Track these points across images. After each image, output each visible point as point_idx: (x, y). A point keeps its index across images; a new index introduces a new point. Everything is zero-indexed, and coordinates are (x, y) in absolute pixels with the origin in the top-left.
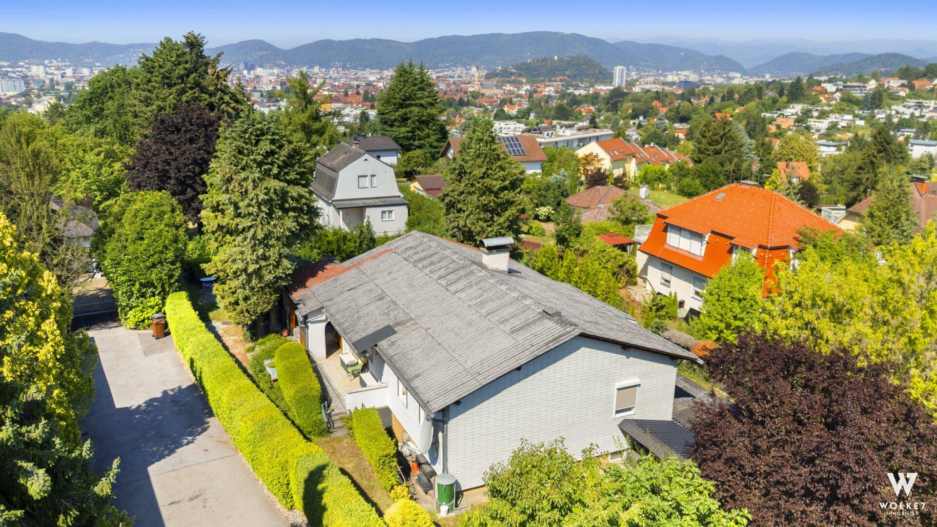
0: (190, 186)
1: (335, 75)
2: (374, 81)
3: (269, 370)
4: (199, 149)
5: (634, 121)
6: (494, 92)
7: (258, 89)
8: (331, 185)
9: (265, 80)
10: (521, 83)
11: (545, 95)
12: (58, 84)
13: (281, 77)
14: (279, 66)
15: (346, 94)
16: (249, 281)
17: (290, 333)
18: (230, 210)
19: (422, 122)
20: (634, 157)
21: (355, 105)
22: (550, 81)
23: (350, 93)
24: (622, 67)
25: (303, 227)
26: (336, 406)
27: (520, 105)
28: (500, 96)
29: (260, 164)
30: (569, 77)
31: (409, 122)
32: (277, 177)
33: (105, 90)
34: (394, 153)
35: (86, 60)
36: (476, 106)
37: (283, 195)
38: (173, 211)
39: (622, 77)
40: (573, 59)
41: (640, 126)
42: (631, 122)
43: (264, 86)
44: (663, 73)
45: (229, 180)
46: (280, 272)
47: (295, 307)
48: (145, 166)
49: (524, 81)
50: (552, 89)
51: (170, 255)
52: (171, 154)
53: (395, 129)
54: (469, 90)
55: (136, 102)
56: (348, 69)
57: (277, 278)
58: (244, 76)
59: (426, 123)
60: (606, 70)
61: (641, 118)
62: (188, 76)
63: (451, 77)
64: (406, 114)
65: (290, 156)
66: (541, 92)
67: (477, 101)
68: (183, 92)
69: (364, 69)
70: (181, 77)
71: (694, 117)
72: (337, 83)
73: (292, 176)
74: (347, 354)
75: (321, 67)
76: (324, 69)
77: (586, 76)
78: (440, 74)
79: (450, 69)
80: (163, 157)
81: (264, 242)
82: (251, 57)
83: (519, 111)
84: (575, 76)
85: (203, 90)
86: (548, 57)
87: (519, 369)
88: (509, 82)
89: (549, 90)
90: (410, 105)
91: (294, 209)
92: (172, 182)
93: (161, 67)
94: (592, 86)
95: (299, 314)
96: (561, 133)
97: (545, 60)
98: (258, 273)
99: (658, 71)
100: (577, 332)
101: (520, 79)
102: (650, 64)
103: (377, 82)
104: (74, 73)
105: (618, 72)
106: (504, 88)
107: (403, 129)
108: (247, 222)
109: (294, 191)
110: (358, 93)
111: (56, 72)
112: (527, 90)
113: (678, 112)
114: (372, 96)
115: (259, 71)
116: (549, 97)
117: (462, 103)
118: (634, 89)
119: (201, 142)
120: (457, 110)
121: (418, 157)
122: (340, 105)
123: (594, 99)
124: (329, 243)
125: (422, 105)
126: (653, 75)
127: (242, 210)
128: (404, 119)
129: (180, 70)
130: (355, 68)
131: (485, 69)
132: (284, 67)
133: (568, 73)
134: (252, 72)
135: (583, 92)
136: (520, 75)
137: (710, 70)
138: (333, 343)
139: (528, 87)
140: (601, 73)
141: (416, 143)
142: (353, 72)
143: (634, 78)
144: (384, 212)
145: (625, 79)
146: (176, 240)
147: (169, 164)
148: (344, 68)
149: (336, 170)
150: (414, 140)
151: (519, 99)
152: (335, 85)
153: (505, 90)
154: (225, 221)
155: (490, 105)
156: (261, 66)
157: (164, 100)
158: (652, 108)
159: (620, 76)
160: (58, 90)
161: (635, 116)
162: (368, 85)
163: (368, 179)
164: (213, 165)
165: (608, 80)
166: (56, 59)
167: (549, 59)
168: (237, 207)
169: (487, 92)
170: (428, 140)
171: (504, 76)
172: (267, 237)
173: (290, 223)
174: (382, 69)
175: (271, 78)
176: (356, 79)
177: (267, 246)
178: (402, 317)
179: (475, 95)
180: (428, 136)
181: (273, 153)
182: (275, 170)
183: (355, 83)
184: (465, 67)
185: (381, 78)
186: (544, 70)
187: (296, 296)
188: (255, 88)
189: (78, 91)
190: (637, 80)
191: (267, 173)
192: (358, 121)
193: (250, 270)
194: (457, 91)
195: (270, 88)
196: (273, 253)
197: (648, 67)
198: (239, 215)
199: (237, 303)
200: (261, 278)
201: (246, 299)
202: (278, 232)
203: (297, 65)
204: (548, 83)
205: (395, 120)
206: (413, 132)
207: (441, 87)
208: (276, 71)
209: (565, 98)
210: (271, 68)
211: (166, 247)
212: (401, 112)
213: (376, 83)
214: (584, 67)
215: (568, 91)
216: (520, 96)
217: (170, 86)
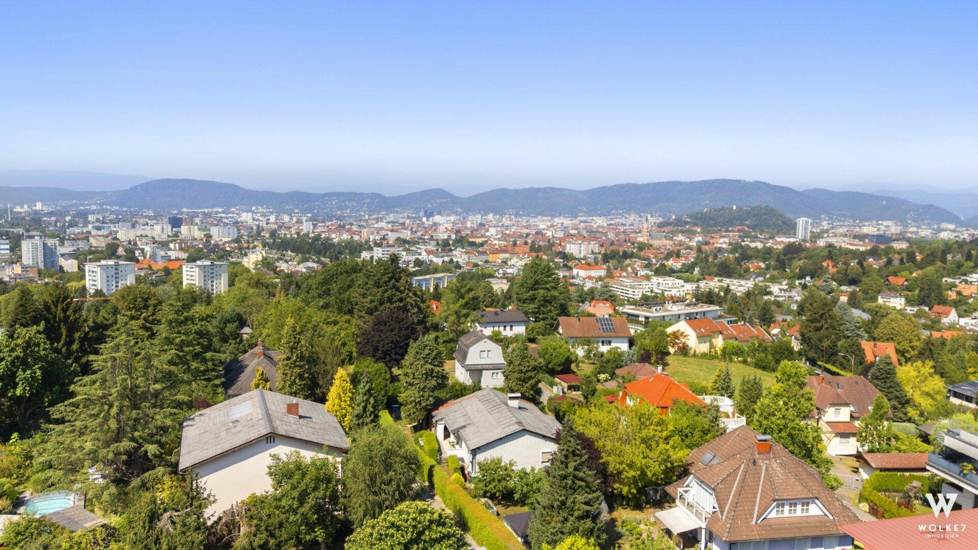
0: (388, 354)
1: (507, 223)
2: (544, 229)
3: (420, 442)
4: (395, 335)
5: (800, 281)
6: (662, 243)
7: (435, 238)
8: (464, 356)
9: (442, 228)
10: (695, 233)
11: (716, 248)
12: (263, 230)
13: (457, 224)
14: (457, 213)
15: (515, 244)
16: (416, 405)
17: (431, 430)
18: (411, 376)
19: (546, 301)
20: (721, 333)
21: (521, 256)
22: (727, 231)
23: (518, 242)
24: (806, 219)
25: (439, 384)
26: (444, 456)
27: (687, 258)
28: (668, 247)
29: (424, 358)
30: (749, 227)
31: (537, 300)
32: (430, 363)
33: (332, 277)
34: (524, 323)
35: (287, 207)
36: (640, 258)
37: (432, 370)
38: (386, 373)
39: (806, 229)
40: (753, 208)
41: (804, 287)
42: (797, 282)
43: (440, 235)
44: (860, 223)
45: (412, 364)
46: (428, 402)
47: (433, 417)
48: (367, 343)
49: (699, 230)
50: (727, 240)
51: (383, 393)
52: (381, 337)
53: (525, 305)
54: (638, 239)
55: (357, 295)
56: (521, 216)
57: (427, 405)
58: (423, 223)
59: (549, 302)
60: (791, 220)
61: (808, 278)
62: (389, 281)
63: (623, 225)
64: (534, 295)
65: (436, 355)
66: (713, 243)
67: (642, 253)
68: (386, 291)
69: (536, 217)
70: (385, 282)
71: (865, 279)
72: (508, 232)
73: (436, 363)
74: (452, 438)
75: (495, 214)
76: (498, 216)
77: (768, 226)
78: (612, 222)
79: (623, 216)
80: (377, 338)
81: (423, 390)
82: (431, 204)
83: (683, 265)
84: (756, 226)
85: (398, 289)
86: (726, 206)
87: (501, 439)
88: (682, 232)
89: (722, 242)
90: (538, 288)
91: (436, 377)
92: (380, 352)
93: (374, 276)
94: (772, 238)
95: (434, 420)
96: (669, 308)
97: (723, 209)
98: (420, 402)
99: (854, 221)
100: (521, 428)
101: (695, 228)
102: (846, 213)
103: (547, 230)
104: (276, 220)
105: (801, 223)
106: (675, 238)
107: (532, 306)
108: (417, 381)
109: (437, 369)
110: (526, 243)
111: (261, 218)
112: (699, 241)
113: (846, 275)
114: (539, 246)
115: (437, 218)
116: (720, 250)
117: (626, 255)
118: (818, 242)
119: (396, 331)
120: (619, 262)
121: (539, 328)
122: (507, 255)
123: (766, 254)
124: (456, 390)
125: (547, 289)
126: (849, 225)
127: (416, 376)
128: (533, 299)
129: (385, 278)
130: (528, 215)
131: (659, 216)
132: (460, 214)
133: (747, 222)
134: (431, 219)
135: (759, 245)
136: (695, 225)
137: (919, 221)
138: (447, 436)
139: (700, 239)
140: (784, 223)
141: (541, 316)
142: (525, 219)
143: (825, 228)
144: (493, 373)
145: (810, 229)
146: (386, 386)
147: (379, 343)
148: (517, 215)
149: (468, 347)
150: (540, 314)
151: (688, 251)
152: (506, 234)
153: (676, 240)
154: (409, 380)
155: (655, 258)
156: (440, 213)
157: (374, 296)
158: (821, 268)
159: (803, 227)
160: (264, 236)
161: (801, 276)
162: (537, 233)
163: (486, 353)
164: (406, 357)
165: (792, 232)
166: (262, 206)
167: (728, 208)
168: (414, 375)
169: (656, 243)
170: (551, 314)
171: (678, 226)
172: (425, 387)
173: (434, 382)
174: (553, 216)
175: (447, 226)
176: (527, 227)
177: (424, 391)
178: (470, 422)
179: (641, 247)
180: (551, 311)
181: (430, 354)
182: (430, 361)
183: (525, 231)
184: (639, 214)
185: (552, 226)
186: (721, 220)
187: (434, 413)
188: (432, 236)
189: (281, 239)
190: (827, 231)
191: (427, 362)
192: (521, 272)
193: (417, 400)
194: (625, 241)
195: (446, 237)
196: (426, 394)
197: (844, 216)
198: (414, 378)
199: (410, 415)
200: (420, 404)
201: (414, 413)
202: (429, 385)
203: (473, 212)
204: (724, 234)
205: (526, 299)
206: (539, 308)
207: (609, 237)
208: (452, 218)
209: (737, 252)
210: (449, 215)
211: (381, 389)
212: (531, 293)
213: (545, 232)
214: (765, 216)
215: (743, 244)
216: (690, 248)
217: (378, 287)
